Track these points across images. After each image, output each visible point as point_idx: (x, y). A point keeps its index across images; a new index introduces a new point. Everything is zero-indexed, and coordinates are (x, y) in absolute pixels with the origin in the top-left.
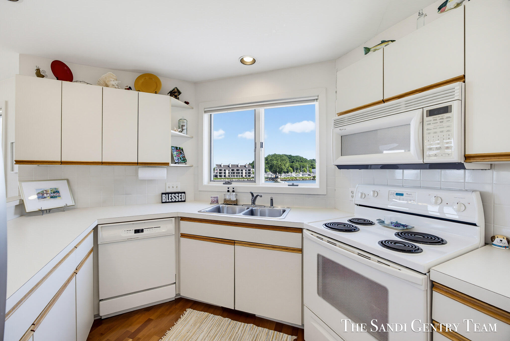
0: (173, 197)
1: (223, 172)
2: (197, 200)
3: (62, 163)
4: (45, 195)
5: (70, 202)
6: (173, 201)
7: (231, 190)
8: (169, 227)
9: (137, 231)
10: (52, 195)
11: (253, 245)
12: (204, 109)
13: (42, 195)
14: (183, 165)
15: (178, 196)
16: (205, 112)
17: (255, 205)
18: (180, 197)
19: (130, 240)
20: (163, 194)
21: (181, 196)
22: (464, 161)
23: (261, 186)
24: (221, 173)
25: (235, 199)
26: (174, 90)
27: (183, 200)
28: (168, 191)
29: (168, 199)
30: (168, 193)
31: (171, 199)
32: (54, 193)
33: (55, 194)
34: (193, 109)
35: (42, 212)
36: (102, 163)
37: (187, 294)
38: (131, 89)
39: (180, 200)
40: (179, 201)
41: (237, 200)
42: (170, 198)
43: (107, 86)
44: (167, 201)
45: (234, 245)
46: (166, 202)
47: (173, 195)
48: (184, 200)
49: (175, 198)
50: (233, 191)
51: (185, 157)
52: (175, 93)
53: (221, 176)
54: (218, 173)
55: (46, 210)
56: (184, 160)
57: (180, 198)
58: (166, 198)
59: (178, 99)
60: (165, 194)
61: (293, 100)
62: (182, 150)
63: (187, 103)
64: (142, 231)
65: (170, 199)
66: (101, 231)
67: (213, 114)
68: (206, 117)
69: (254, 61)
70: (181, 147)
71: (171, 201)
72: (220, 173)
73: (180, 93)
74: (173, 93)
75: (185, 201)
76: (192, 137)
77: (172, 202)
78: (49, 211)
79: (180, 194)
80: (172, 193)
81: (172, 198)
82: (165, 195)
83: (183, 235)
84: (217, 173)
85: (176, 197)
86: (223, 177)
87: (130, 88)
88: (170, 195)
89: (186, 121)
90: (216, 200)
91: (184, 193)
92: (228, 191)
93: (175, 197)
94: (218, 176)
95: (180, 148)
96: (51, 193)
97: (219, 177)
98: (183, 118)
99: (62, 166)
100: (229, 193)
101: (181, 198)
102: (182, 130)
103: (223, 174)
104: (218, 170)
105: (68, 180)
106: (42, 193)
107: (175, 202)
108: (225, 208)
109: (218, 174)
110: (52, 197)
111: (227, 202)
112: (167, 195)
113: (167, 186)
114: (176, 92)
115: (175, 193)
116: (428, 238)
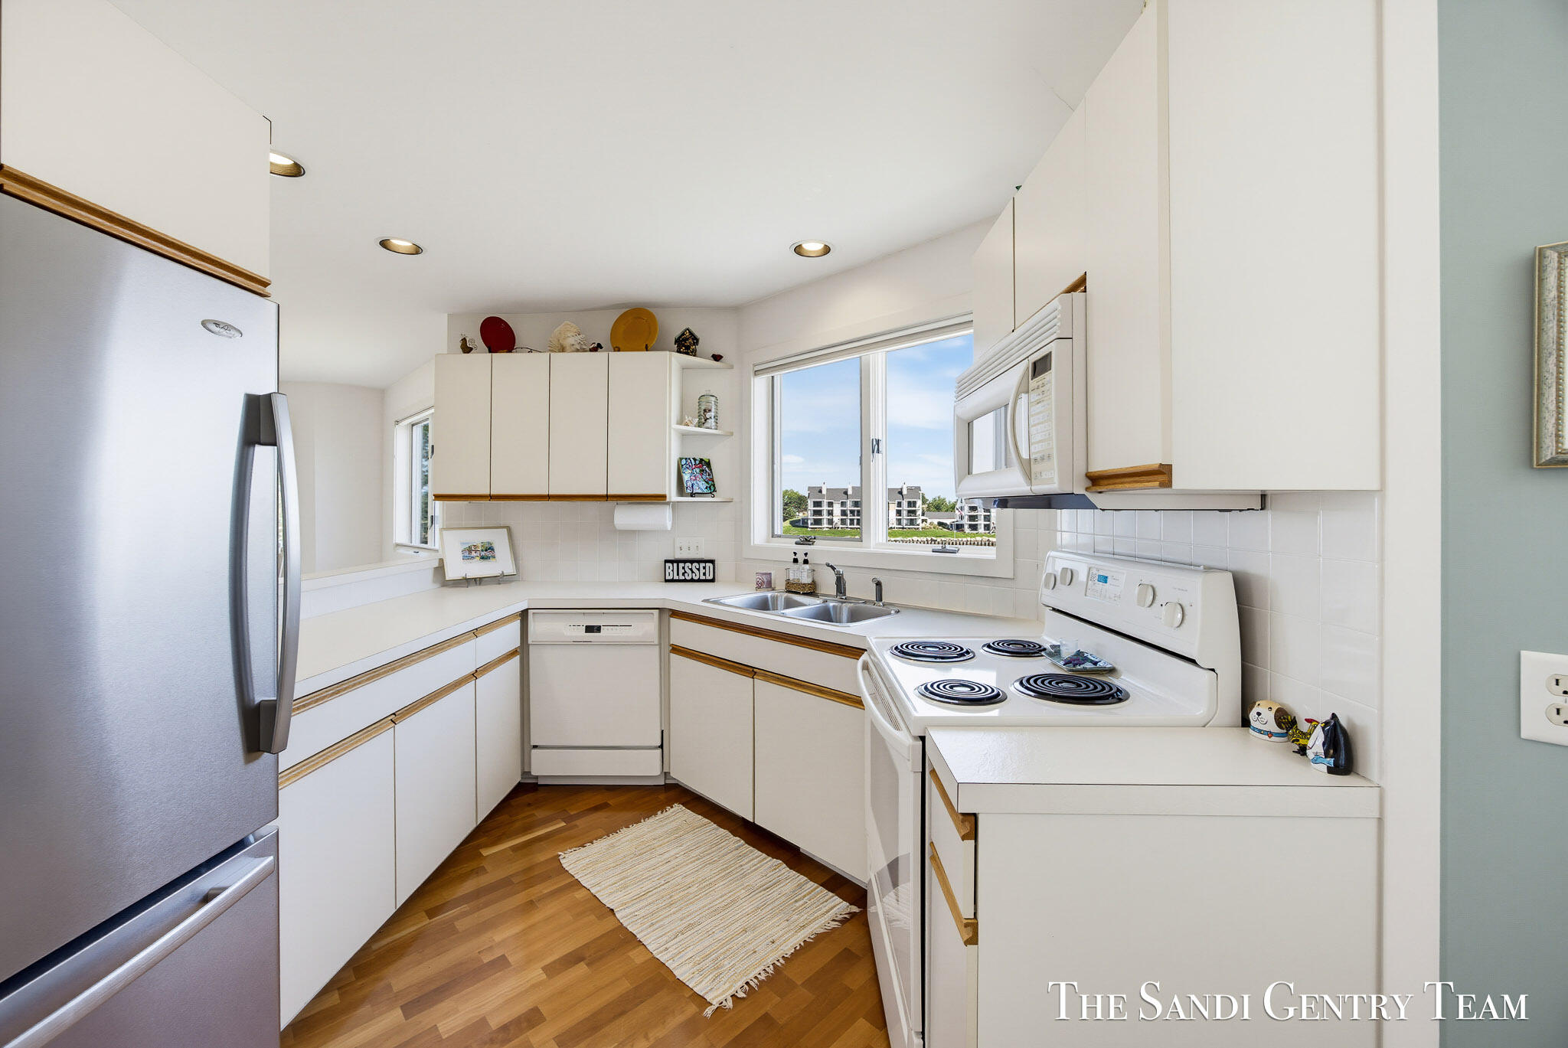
0: (687, 569)
1: (981, 513)
2: (738, 580)
3: (491, 497)
4: (473, 554)
5: (510, 569)
6: (688, 578)
7: (801, 558)
8: (647, 627)
9: (590, 629)
10: (483, 553)
11: (801, 686)
12: (755, 365)
13: (469, 552)
14: (709, 499)
15: (699, 569)
16: (757, 373)
17: (845, 595)
18: (702, 571)
19: (577, 643)
20: (666, 561)
21: (704, 568)
22: (1087, 489)
23: (872, 550)
24: (976, 517)
25: (809, 581)
26: (683, 334)
27: (708, 578)
28: (679, 556)
29: (678, 574)
30: (678, 562)
31: (683, 574)
32: (486, 550)
33: (487, 552)
34: (732, 368)
35: (467, 582)
36: (549, 497)
37: (682, 775)
38: (601, 348)
39: (703, 577)
40: (699, 581)
41: (814, 583)
42: (681, 571)
43: (563, 349)
44: (676, 577)
45: (753, 678)
46: (673, 581)
47: (687, 564)
48: (711, 577)
49: (693, 572)
50: (806, 562)
51: (713, 481)
52: (686, 343)
53: (974, 527)
54: (966, 517)
55: (475, 579)
56: (712, 488)
57: (702, 574)
58: (673, 571)
59: (694, 353)
60: (672, 562)
61: (946, 322)
62: (708, 464)
63: (717, 358)
64: (598, 629)
65: (680, 574)
66: (534, 621)
67: (778, 375)
68: (759, 385)
69: (827, 250)
70: (705, 458)
71: (683, 578)
72: (972, 518)
73: (696, 341)
74: (682, 341)
75: (713, 581)
76: (732, 434)
77: (685, 581)
78: (478, 581)
79: (702, 565)
80: (685, 561)
81: (685, 572)
82: (670, 565)
83: (677, 650)
84: (962, 518)
85: (694, 570)
86: (981, 530)
87: (597, 348)
88: (681, 565)
89: (713, 399)
90: (765, 580)
91: (712, 562)
92: (796, 561)
93: (691, 569)
94: (966, 527)
95: (701, 460)
96: (482, 550)
97: (967, 529)
98: (708, 393)
99: (492, 502)
100: (796, 566)
101: (704, 574)
102: (705, 420)
103: (981, 522)
104: (966, 508)
105: (509, 529)
106: (470, 550)
107: (692, 580)
108: (779, 599)
109: (966, 522)
110: (482, 558)
111: (792, 588)
112: (675, 565)
113: (678, 545)
114: (687, 339)
115: (692, 562)
116: (1088, 687)
